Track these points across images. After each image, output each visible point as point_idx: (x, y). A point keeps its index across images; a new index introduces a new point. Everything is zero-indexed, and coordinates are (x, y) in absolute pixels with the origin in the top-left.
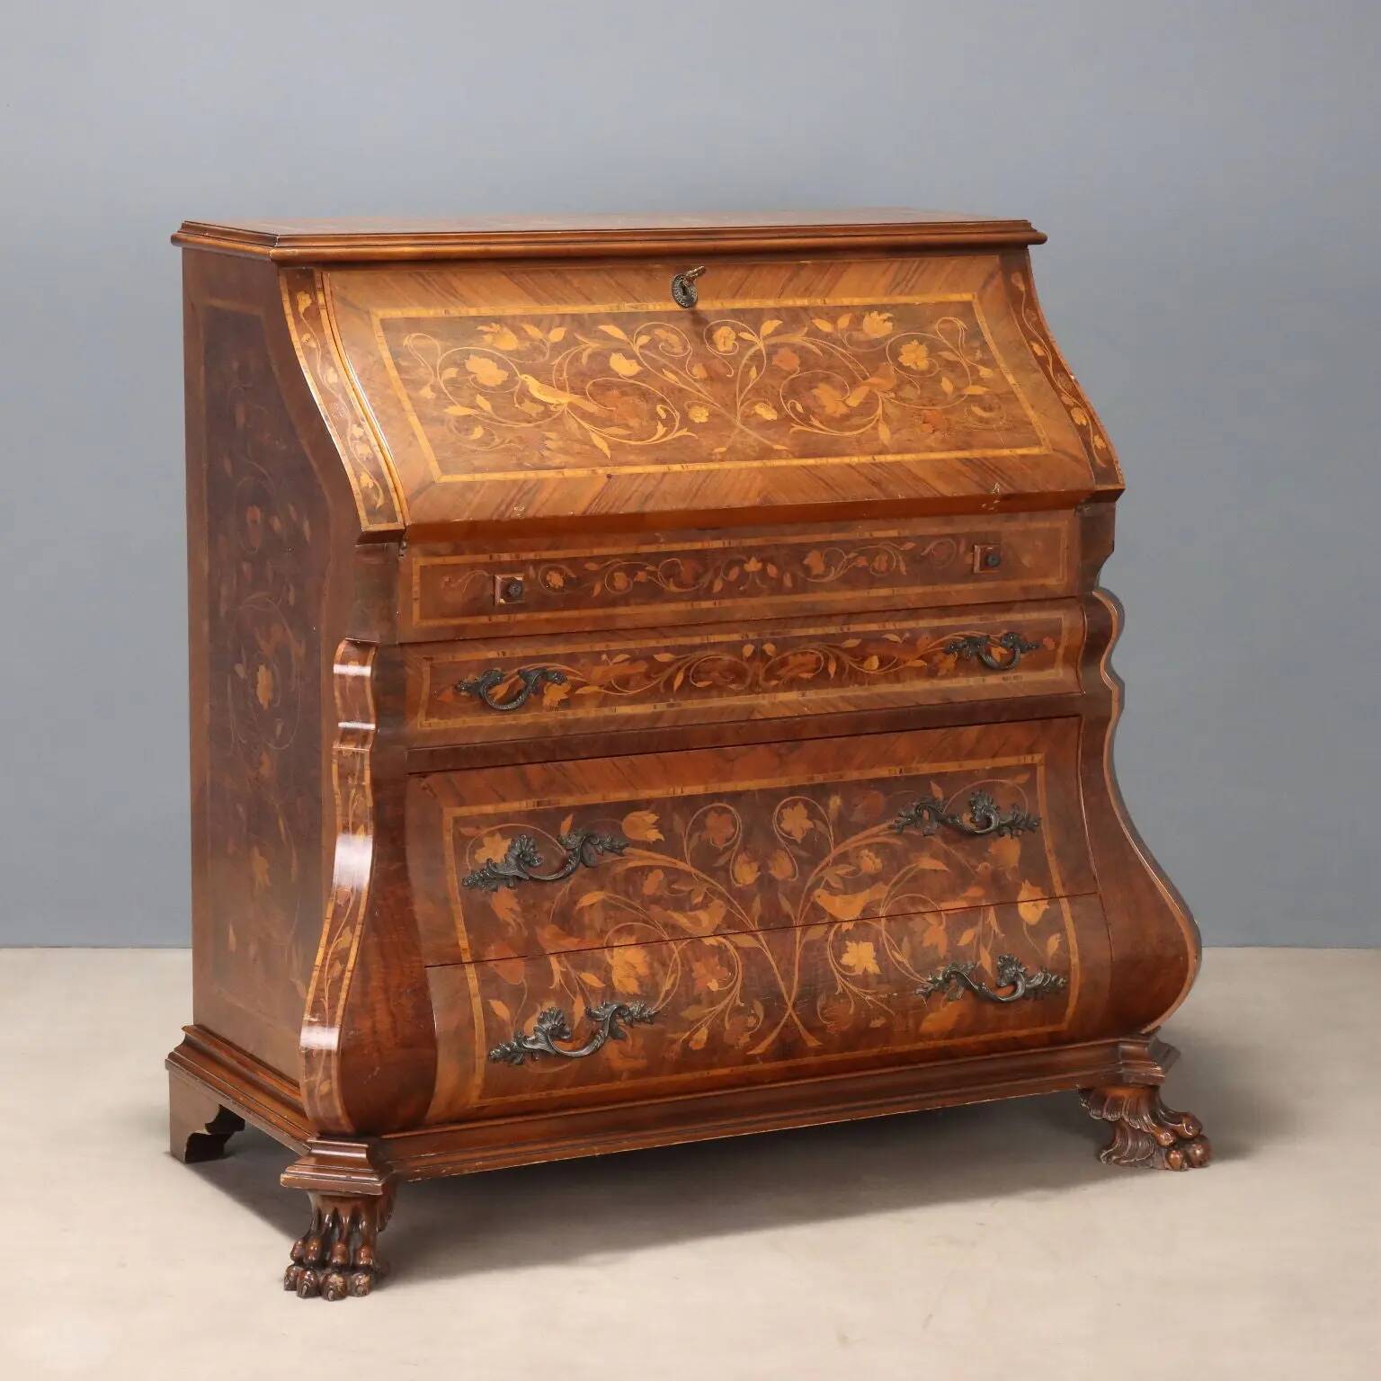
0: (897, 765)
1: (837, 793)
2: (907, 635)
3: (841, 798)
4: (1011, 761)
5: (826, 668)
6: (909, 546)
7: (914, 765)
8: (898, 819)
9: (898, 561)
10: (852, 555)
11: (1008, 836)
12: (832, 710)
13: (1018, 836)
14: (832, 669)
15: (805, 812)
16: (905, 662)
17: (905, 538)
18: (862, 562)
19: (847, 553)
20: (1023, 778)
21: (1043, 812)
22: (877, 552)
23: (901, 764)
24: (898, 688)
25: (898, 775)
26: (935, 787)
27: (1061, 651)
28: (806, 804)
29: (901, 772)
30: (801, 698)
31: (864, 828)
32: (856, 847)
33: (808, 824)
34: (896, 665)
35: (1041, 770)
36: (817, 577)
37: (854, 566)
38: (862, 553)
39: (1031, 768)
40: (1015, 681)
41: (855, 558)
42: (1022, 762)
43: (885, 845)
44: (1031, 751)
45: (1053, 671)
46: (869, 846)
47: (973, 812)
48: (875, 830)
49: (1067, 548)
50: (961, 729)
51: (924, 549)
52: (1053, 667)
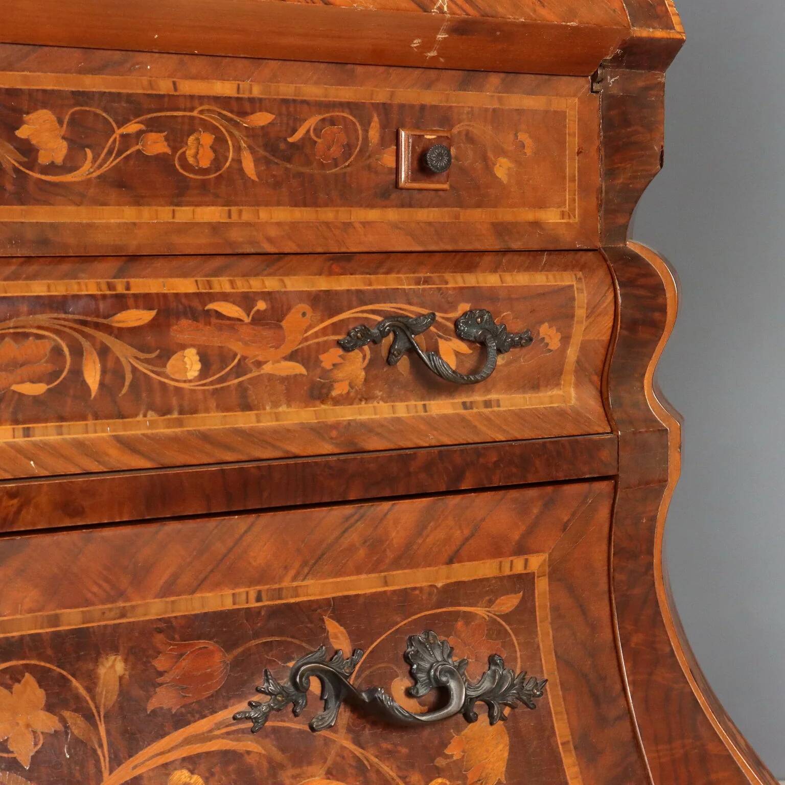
0: (252, 582)
1: (115, 650)
2: (261, 305)
3: (126, 661)
4: (486, 569)
5: (77, 372)
6: (262, 119)
7: (286, 583)
8: (256, 698)
9: (238, 149)
10: (133, 127)
11: (483, 718)
12: (94, 467)
13: (503, 718)
14: (92, 376)
15: (40, 694)
16: (259, 364)
17: (252, 100)
18: (156, 144)
19: (120, 125)
20: (509, 603)
21: (548, 666)
22: (192, 126)
23: (259, 582)
24: (244, 420)
25: (253, 604)
26: (332, 626)
27: (572, 354)
28: (43, 677)
29: (259, 599)
30: (20, 440)
31: (180, 721)
32: (165, 766)
33: (47, 722)
34: (240, 370)
35: (542, 585)
36: (51, 168)
37: (139, 151)
38: (154, 126)
39: (524, 582)
40: (487, 411)
41: (140, 133)
42: (507, 572)
43: (228, 757)
44: (521, 550)
45: (556, 392)
46: (191, 763)
47: (412, 675)
48: (202, 725)
49: (579, 153)
50: (386, 505)
51: (294, 131)
52: (558, 385)
